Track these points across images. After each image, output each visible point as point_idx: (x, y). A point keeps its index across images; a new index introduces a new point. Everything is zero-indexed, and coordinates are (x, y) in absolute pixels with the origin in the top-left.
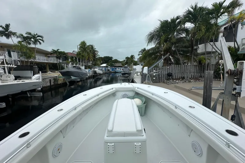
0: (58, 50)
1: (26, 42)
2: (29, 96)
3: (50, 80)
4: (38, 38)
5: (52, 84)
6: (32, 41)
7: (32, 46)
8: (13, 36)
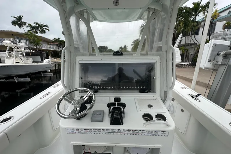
0: (59, 38)
1: (34, 31)
2: (43, 76)
3: (55, 65)
4: (44, 27)
5: (57, 68)
6: (39, 30)
7: (39, 34)
8: (24, 26)
